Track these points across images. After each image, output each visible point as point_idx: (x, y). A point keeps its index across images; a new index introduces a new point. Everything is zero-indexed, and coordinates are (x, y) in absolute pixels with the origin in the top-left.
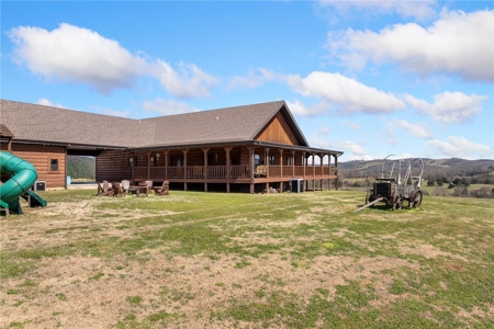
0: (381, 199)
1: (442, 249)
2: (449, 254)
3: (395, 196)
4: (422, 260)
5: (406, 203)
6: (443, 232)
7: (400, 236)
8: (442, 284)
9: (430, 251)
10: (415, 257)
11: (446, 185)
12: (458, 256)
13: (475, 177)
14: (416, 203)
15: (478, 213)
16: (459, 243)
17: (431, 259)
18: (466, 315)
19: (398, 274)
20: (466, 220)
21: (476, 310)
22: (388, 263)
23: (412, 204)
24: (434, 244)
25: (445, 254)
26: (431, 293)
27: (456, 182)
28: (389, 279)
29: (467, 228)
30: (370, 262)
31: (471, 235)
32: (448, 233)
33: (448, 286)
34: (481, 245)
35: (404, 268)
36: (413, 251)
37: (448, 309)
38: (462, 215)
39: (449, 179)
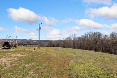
0: (6, 46)
1: (22, 55)
2: (24, 55)
3: (10, 45)
4: (18, 57)
5: (13, 47)
6: (22, 52)
7: (12, 53)
8: (22, 61)
9: (19, 55)
10: (16, 57)
11: (22, 45)
12: (26, 56)
13: (29, 43)
14: (16, 47)
15: (29, 48)
16: (26, 53)
17: (20, 57)
18: (28, 65)
19: (12, 60)
20: (27, 50)
21: (30, 64)
22: (9, 59)
23: (15, 47)
24: (21, 54)
25: (23, 55)
26: (20, 63)
27: (25, 44)
28: (10, 62)
29: (27, 51)
30: (4, 59)
31: (28, 52)
32: (23, 52)
33: (24, 61)
34: (30, 53)
35: (13, 59)
36: (16, 56)
37: (24, 65)
38: (26, 49)
39: (23, 44)
